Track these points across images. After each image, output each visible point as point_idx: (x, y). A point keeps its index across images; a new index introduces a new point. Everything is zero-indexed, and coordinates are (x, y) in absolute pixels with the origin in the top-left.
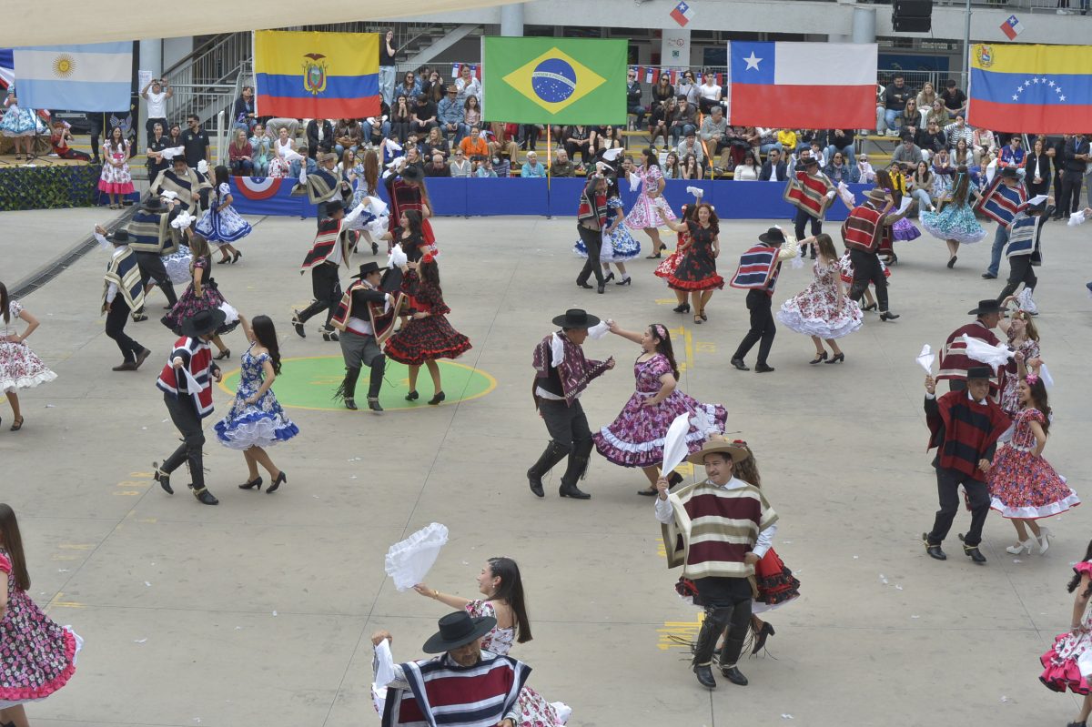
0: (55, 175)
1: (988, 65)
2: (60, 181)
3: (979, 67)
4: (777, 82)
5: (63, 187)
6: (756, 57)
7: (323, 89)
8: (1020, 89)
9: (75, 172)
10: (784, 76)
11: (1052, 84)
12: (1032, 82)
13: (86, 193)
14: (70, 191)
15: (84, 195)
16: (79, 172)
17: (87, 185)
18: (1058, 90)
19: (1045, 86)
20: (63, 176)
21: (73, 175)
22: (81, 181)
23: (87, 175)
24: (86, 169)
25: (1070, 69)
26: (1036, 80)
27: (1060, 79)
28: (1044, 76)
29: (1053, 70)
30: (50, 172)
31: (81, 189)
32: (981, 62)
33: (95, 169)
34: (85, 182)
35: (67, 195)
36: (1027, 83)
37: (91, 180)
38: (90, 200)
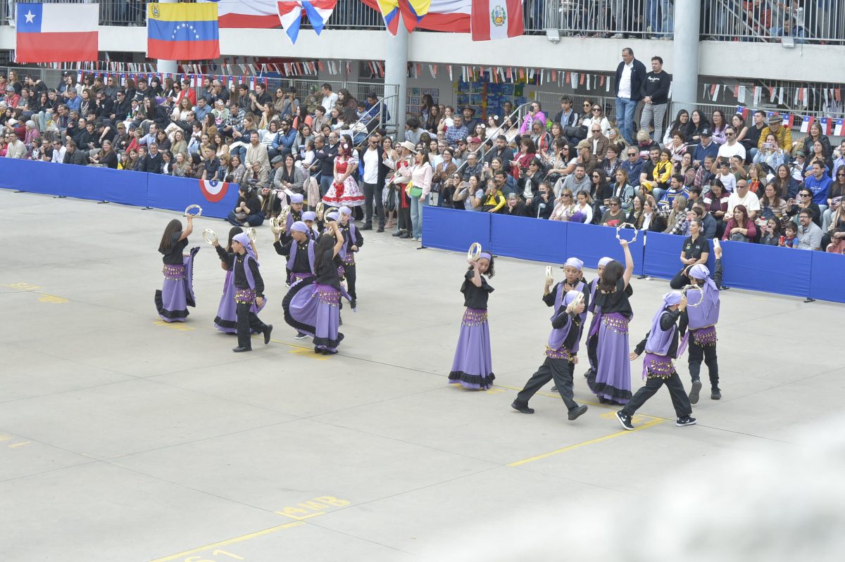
1: (158, 16)
3: (152, 17)
4: (42, 32)
6: (32, 14)
8: (175, 31)
10: (46, 28)
11: (191, 27)
12: (181, 27)
18: (195, 31)
19: (187, 29)
25: (199, 19)
26: (184, 25)
27: (194, 23)
28: (186, 22)
29: (191, 19)
32: (154, 15)
36: (178, 27)
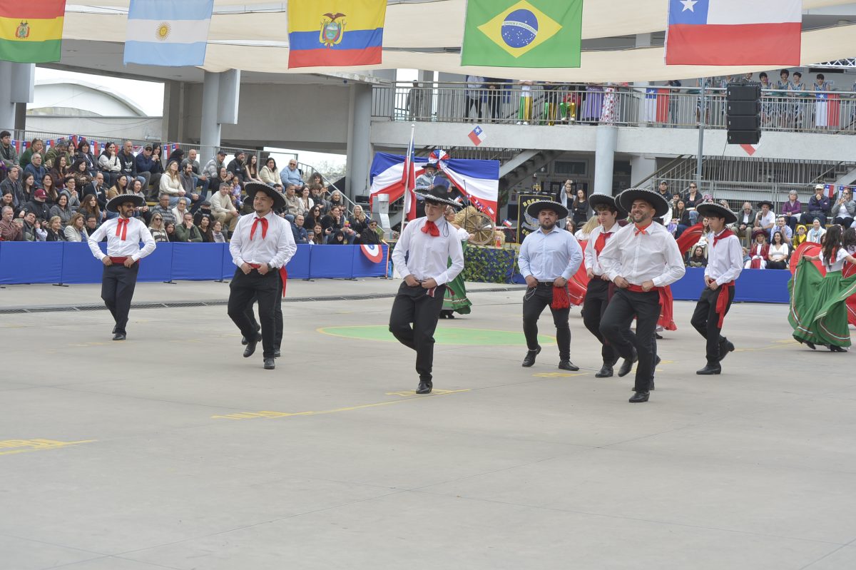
0: (473, 254)
2: (477, 259)
5: (480, 265)
7: (339, 41)
9: (492, 254)
13: (500, 271)
14: (487, 269)
15: (498, 273)
16: (495, 254)
17: (501, 265)
20: (482, 255)
21: (490, 256)
22: (496, 261)
23: (502, 257)
24: (501, 252)
30: (469, 252)
31: (496, 269)
33: (510, 253)
34: (499, 263)
35: (482, 272)
37: (506, 262)
38: (503, 278)
